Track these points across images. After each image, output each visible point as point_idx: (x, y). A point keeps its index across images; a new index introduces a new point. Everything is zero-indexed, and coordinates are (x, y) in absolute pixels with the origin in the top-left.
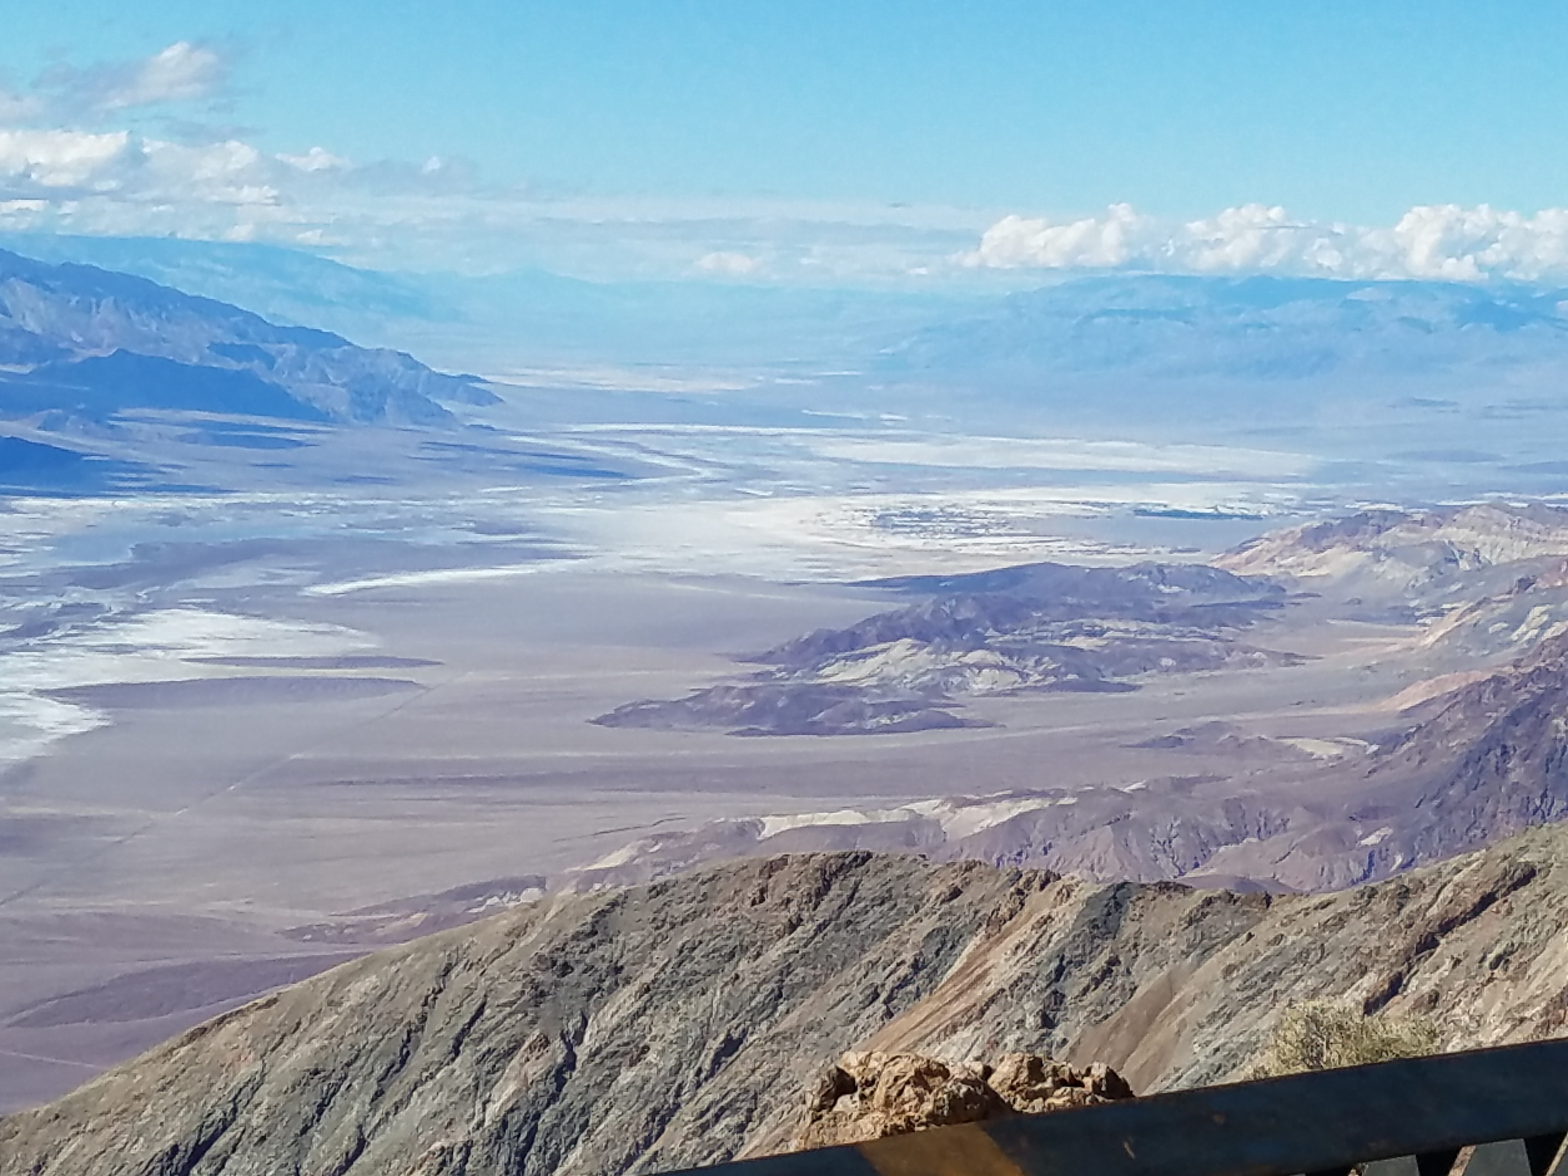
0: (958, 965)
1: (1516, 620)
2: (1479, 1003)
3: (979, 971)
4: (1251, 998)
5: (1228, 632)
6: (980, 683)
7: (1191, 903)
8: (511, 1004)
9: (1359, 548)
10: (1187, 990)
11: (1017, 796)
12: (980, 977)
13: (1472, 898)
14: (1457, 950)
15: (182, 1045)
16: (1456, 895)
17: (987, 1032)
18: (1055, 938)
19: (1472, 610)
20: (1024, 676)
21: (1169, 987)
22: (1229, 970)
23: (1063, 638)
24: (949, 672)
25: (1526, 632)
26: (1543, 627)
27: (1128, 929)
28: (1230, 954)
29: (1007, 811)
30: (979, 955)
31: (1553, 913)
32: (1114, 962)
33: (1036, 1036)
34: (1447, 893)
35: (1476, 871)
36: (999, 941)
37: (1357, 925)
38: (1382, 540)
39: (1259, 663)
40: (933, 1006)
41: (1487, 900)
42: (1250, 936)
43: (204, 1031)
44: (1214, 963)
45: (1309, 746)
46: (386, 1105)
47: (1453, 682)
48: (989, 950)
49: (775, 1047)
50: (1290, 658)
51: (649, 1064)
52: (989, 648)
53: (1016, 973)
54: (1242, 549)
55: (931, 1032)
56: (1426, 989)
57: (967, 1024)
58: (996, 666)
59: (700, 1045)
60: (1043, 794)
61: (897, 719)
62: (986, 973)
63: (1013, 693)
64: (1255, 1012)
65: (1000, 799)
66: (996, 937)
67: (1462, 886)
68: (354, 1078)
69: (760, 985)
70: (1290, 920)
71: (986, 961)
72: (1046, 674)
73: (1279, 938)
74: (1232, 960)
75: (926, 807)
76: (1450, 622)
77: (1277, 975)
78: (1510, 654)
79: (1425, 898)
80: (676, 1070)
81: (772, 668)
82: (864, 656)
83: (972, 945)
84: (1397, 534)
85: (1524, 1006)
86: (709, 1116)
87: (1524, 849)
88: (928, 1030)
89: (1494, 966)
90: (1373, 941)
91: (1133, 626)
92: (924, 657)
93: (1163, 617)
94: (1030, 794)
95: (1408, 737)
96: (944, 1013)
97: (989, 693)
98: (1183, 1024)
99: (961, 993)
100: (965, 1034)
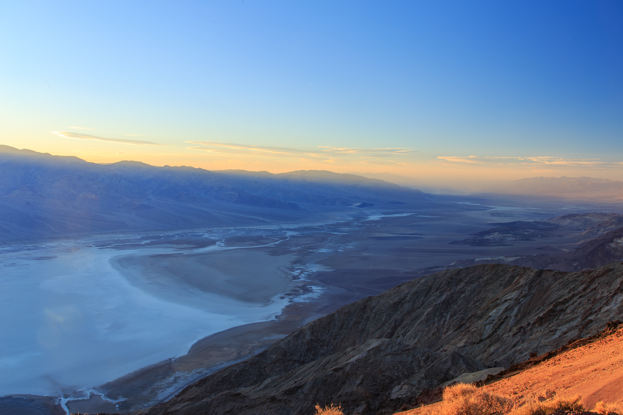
0: (515, 281)
1: (598, 231)
2: (603, 290)
3: (518, 282)
4: (563, 287)
5: (549, 232)
6: (510, 239)
7: (553, 273)
8: (445, 284)
9: (571, 219)
10: (553, 286)
11: (516, 256)
13: (601, 273)
14: (599, 281)
15: (397, 287)
17: (520, 291)
18: (531, 277)
19: (591, 229)
20: (516, 238)
21: (550, 285)
22: (560, 283)
23: (522, 232)
24: (504, 237)
25: (600, 233)
26: (603, 232)
27: (543, 276)
28: (560, 281)
29: (514, 258)
30: (519, 279)
31: (615, 276)
32: (540, 281)
33: (528, 292)
34: (597, 273)
35: (602, 269)
36: (521, 278)
37: (581, 277)
38: (575, 218)
39: (555, 237)
40: (511, 287)
41: (604, 274)
42: (563, 278)
43: (400, 285)
44: (557, 282)
45: (564, 250)
46: (427, 298)
47: (588, 240)
49: (486, 292)
50: (560, 236)
51: (466, 294)
52: (511, 234)
53: (524, 282)
54: (551, 219)
55: (511, 291)
56: (594, 287)
57: (517, 290)
58: (511, 236)
59: (474, 291)
60: (520, 256)
61: (496, 244)
62: (519, 282)
63: (515, 241)
64: (564, 290)
65: (513, 257)
66: (521, 277)
67: (599, 272)
68: (422, 293)
69: (483, 283)
70: (570, 276)
72: (520, 238)
73: (568, 279)
74: (560, 282)
75: (501, 257)
76: (587, 231)
77: (568, 284)
78: (597, 236)
79: (593, 273)
80: (470, 295)
81: (476, 236)
82: (491, 235)
83: (517, 278)
84: (577, 217)
85: (611, 290)
87: (610, 266)
89: (605, 284)
90: (584, 280)
91: (534, 231)
92: (500, 235)
93: (539, 229)
94: (518, 256)
95: (581, 249)
96: (513, 288)
97: (511, 241)
98: (552, 291)
99: (516, 285)
100: (515, 292)
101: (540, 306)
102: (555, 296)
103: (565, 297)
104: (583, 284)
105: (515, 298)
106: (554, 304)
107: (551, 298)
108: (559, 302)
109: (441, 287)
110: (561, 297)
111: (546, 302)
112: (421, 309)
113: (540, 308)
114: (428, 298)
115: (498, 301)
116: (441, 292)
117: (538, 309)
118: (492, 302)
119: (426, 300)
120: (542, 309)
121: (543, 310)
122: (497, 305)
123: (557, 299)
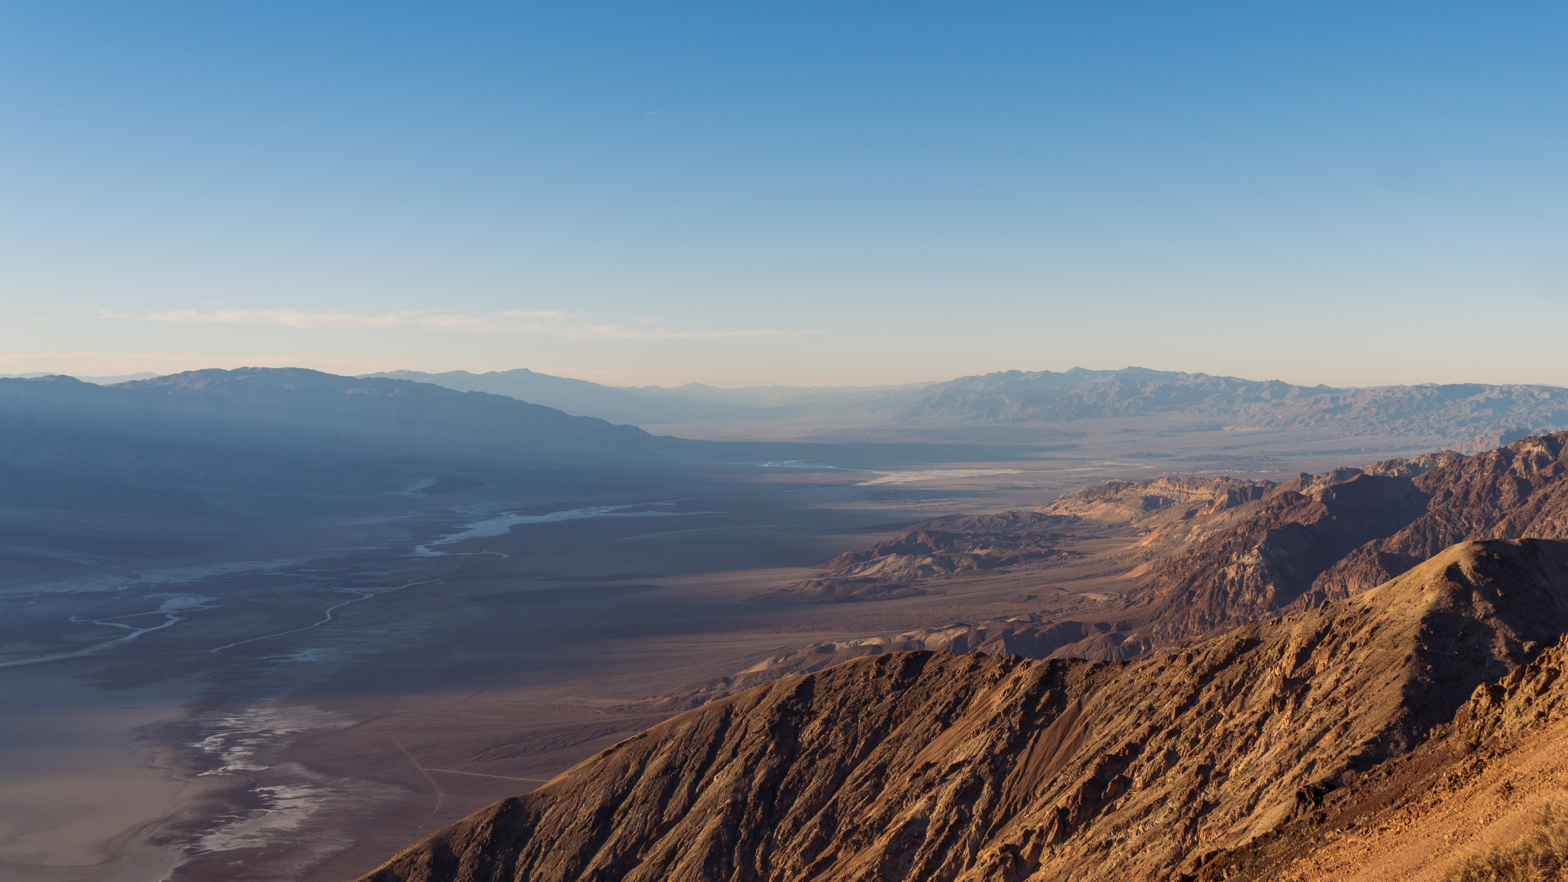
3: (986, 705)
4: (1119, 711)
7: (1088, 667)
8: (759, 732)
10: (1088, 708)
12: (987, 708)
13: (1221, 657)
15: (600, 759)
16: (1214, 656)
17: (994, 733)
18: (1023, 687)
21: (1080, 706)
22: (1108, 697)
28: (1107, 689)
30: (986, 697)
31: (1261, 664)
34: (1211, 655)
35: (1223, 645)
36: (995, 690)
37: (1167, 673)
40: (966, 723)
41: (1230, 658)
42: (1116, 682)
43: (610, 752)
44: (1100, 695)
46: (701, 783)
48: (990, 695)
49: (889, 746)
53: (1005, 705)
55: (966, 735)
56: (1205, 701)
57: (984, 730)
59: (853, 746)
62: (990, 706)
64: (1123, 716)
66: (992, 690)
67: (1216, 652)
68: (685, 771)
69: (879, 717)
70: (1137, 672)
71: (989, 700)
73: (1132, 681)
74: (1109, 692)
77: (1131, 699)
79: (1200, 658)
83: (981, 693)
86: (860, 780)
88: (964, 734)
90: (1176, 680)
96: (971, 726)
98: (1088, 725)
99: (979, 716)
101: (1056, 776)
102: (1095, 740)
103: (1127, 739)
104: (1173, 694)
105: (980, 756)
106: (1098, 764)
107: (1086, 747)
108: (1110, 756)
109: (748, 742)
110: (1115, 739)
111: (1071, 761)
112: (686, 822)
113: (1055, 780)
114: (708, 783)
115: (932, 772)
116: (747, 760)
117: (1051, 785)
118: (915, 776)
119: (702, 790)
120: (1060, 785)
121: (1064, 786)
122: (929, 785)
123: (1103, 749)
